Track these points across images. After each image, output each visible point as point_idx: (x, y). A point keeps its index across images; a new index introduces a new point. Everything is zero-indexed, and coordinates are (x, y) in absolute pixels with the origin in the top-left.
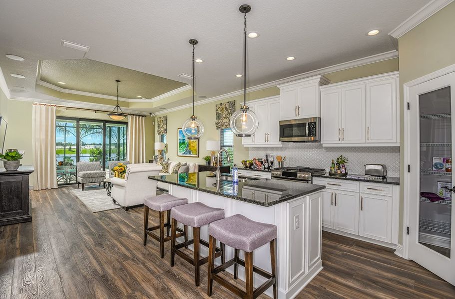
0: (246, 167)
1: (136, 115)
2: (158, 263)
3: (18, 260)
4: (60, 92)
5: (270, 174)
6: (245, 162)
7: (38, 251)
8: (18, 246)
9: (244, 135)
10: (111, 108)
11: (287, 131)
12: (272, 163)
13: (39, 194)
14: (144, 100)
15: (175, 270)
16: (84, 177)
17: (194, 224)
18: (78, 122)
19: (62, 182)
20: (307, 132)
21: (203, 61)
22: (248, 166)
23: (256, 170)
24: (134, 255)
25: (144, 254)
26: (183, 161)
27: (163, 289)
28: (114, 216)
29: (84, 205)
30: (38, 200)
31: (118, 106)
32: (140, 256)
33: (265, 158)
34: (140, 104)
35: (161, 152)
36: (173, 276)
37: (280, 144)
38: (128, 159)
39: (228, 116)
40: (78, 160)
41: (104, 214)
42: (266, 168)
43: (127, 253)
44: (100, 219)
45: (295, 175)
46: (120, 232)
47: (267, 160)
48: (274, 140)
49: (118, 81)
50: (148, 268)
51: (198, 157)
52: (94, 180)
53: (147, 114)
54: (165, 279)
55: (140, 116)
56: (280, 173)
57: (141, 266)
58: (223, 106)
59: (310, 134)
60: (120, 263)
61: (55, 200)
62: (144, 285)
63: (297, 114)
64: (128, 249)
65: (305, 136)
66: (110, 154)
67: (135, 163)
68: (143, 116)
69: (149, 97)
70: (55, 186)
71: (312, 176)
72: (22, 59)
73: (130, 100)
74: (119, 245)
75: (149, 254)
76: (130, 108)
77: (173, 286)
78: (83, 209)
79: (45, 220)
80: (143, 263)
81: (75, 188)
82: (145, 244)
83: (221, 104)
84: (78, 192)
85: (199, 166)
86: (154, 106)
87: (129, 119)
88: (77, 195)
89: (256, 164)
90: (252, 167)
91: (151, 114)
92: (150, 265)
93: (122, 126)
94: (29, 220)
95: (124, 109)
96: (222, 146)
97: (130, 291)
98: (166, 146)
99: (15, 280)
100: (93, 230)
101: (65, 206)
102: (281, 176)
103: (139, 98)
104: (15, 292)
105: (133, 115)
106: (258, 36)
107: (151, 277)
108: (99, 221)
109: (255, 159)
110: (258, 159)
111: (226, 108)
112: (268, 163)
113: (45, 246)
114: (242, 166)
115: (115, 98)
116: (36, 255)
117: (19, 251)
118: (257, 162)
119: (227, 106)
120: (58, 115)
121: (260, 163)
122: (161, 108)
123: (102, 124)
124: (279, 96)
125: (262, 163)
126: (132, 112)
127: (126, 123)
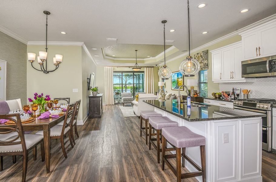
0: (216, 98)
1: (149, 67)
2: (143, 146)
3: (93, 132)
4: (114, 60)
5: (232, 103)
6: (214, 94)
7: (99, 130)
8: (94, 127)
9: (189, 76)
10: (133, 65)
11: (249, 69)
12: (238, 95)
13: (107, 107)
14: (151, 58)
15: (150, 152)
16: (124, 100)
17: (156, 127)
18: (122, 73)
19: (117, 102)
20: (268, 69)
21: (175, 30)
22: (218, 97)
23: (224, 101)
24: (134, 140)
25: (139, 141)
26: (173, 93)
27: (141, 159)
28: (133, 120)
29: (122, 113)
30: (106, 110)
31: (136, 64)
32: (137, 141)
33: (231, 91)
34: (150, 60)
35: (163, 87)
36: (148, 155)
37: (244, 80)
38: (145, 92)
39: (203, 61)
40: (122, 92)
41: (128, 118)
42: (232, 99)
43: (132, 138)
44: (126, 120)
45: (255, 105)
46: (132, 127)
47: (233, 93)
48: (238, 77)
49: (136, 51)
50: (138, 147)
51: (184, 90)
52: (129, 102)
53: (155, 66)
54: (144, 154)
55: (150, 67)
56: (241, 103)
57: (135, 145)
58: (199, 55)
59: (271, 71)
60: (127, 141)
61: (112, 110)
62: (133, 154)
63: (258, 54)
64: (132, 136)
65: (266, 72)
66: (139, 88)
67: (148, 93)
68: (152, 67)
69: (154, 56)
70: (113, 104)
71: (272, 106)
72: (96, 49)
73: (145, 59)
74: (130, 134)
75: (141, 141)
76: (145, 63)
77: (146, 159)
78: (121, 115)
79: (105, 119)
80: (137, 145)
81: (121, 105)
82: (141, 136)
83: (198, 54)
84: (121, 107)
85: (183, 96)
86: (157, 61)
87: (145, 69)
88: (121, 108)
89: (224, 96)
90: (221, 98)
91: (156, 65)
92: (139, 146)
93: (141, 74)
94: (100, 117)
95: (140, 65)
96: (200, 83)
97: (126, 155)
98: (165, 84)
99: (90, 139)
100: (122, 125)
101: (114, 113)
102: (242, 106)
103: (148, 57)
104: (88, 143)
105: (147, 67)
106: (206, 5)
107: (138, 151)
108: (125, 121)
109: (223, 92)
110: (226, 92)
111: (201, 56)
112: (234, 95)
113: (102, 128)
114: (213, 97)
115: (135, 59)
116: (99, 131)
117: (93, 129)
118: (225, 95)
119: (202, 55)
120: (114, 70)
121: (227, 95)
122: (161, 61)
123: (132, 73)
124: (241, 41)
125: (229, 95)
126: (146, 66)
127: (143, 72)
